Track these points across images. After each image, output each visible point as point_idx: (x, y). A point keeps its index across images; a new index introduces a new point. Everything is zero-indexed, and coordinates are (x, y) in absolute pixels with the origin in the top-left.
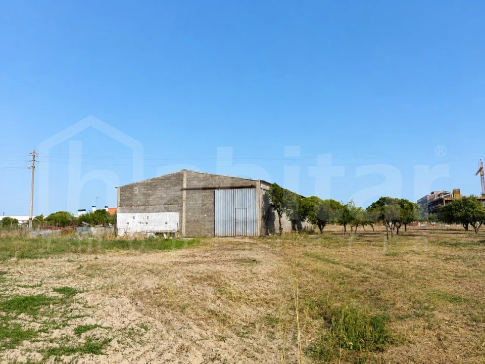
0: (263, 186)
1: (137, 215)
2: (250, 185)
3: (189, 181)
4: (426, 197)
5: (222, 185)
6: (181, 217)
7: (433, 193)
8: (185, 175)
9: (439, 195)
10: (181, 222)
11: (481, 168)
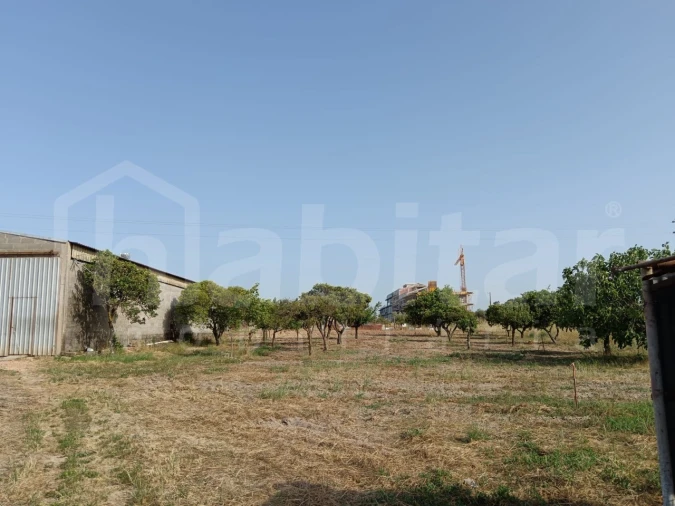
0: (76, 253)
2: (47, 250)
4: (397, 291)
7: (405, 286)
9: (413, 289)
11: (462, 256)
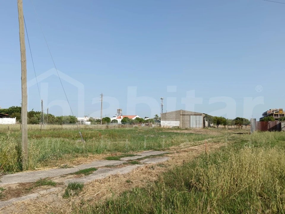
0: (204, 115)
1: (167, 121)
2: (200, 114)
3: (182, 113)
5: (192, 114)
6: (180, 122)
7: (270, 110)
8: (181, 111)
9: (273, 111)
10: (180, 124)
